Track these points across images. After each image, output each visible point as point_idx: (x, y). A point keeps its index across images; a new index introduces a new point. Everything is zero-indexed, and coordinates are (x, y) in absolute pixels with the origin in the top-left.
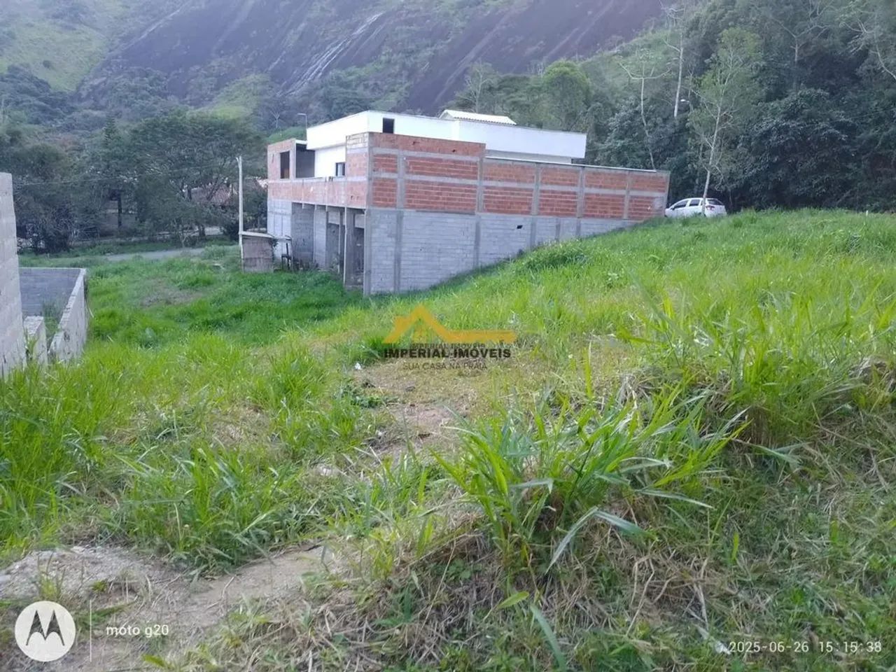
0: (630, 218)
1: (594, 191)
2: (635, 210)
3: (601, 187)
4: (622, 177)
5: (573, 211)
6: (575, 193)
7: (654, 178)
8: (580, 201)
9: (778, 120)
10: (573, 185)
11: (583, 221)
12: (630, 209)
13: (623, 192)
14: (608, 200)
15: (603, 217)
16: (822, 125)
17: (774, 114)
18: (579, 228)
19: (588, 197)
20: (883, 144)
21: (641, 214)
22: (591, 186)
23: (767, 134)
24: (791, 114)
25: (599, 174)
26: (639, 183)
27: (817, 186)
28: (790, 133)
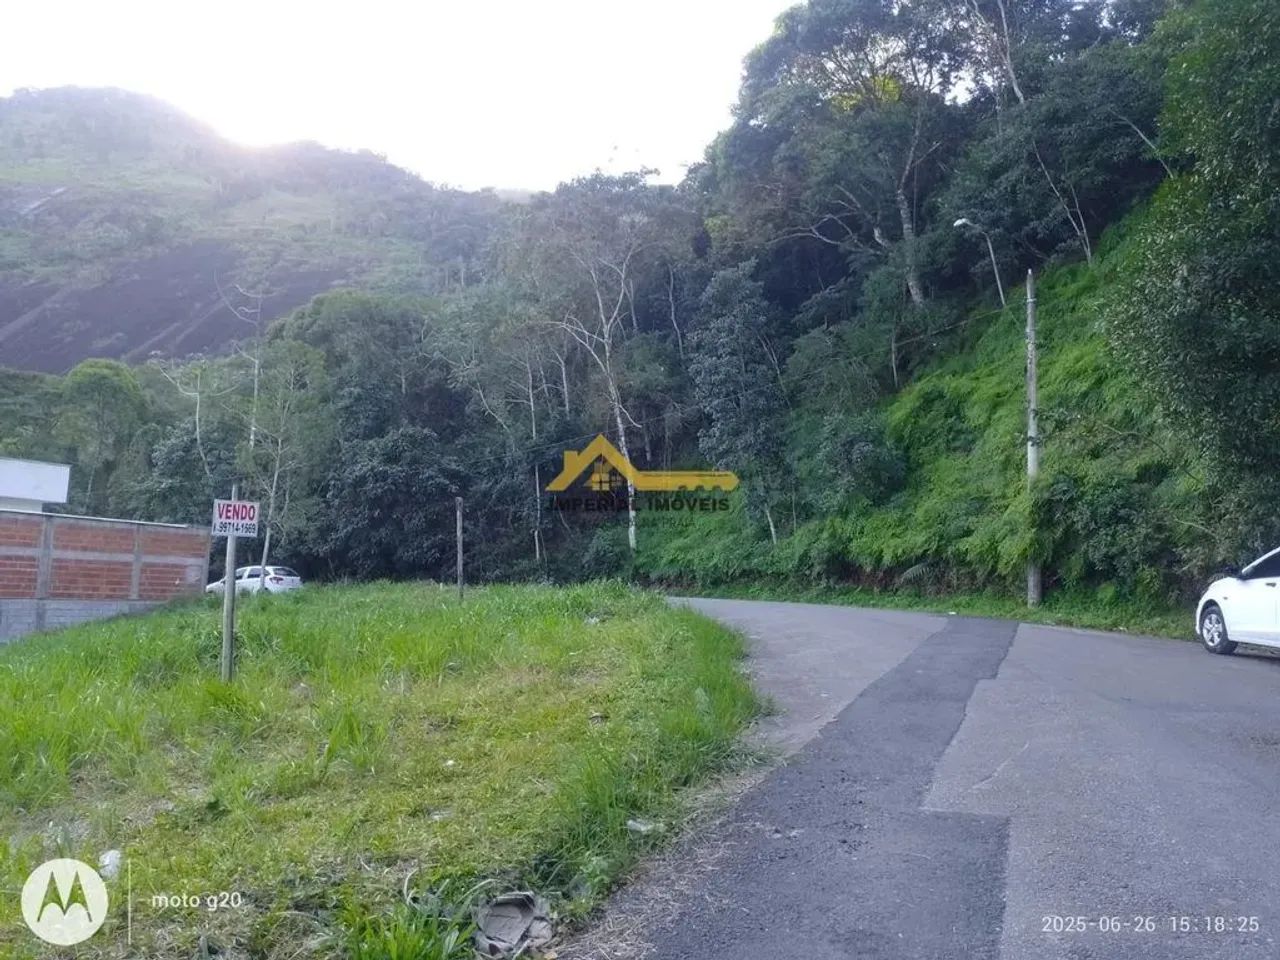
0: (141, 597)
1: (70, 555)
2: (151, 584)
3: (85, 549)
4: (127, 535)
5: (29, 587)
6: (32, 559)
7: (183, 536)
8: (44, 572)
9: (375, 462)
10: (29, 545)
11: (52, 605)
12: (141, 584)
13: (128, 558)
14: (102, 569)
15: (89, 597)
16: (429, 472)
17: (372, 455)
18: (40, 616)
19: (60, 565)
20: (499, 499)
21: (164, 591)
22: (65, 547)
23: (361, 481)
24: (392, 458)
25: (84, 528)
26: (158, 544)
27: (429, 549)
28: (389, 481)
